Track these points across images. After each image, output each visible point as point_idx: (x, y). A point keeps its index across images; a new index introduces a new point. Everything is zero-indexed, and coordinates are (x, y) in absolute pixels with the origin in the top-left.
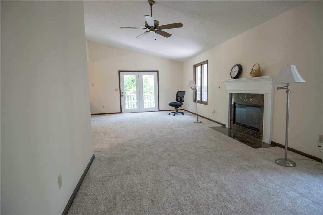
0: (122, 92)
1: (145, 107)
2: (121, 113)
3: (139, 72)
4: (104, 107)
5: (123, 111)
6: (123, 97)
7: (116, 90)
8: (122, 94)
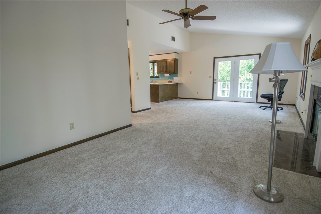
0: (215, 79)
1: (239, 96)
2: (212, 100)
3: (236, 57)
4: (198, 93)
5: (214, 99)
6: (216, 84)
7: (210, 77)
8: (215, 81)
